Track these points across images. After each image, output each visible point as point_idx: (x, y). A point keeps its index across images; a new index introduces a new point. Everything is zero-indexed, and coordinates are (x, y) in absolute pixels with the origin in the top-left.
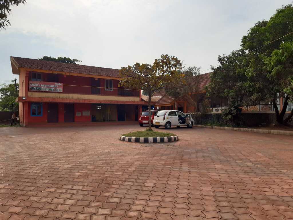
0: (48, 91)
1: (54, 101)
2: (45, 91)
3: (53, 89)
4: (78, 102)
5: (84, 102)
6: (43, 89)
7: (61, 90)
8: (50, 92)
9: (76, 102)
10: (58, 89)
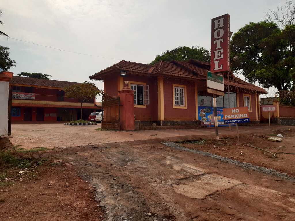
0: (24, 99)
1: (29, 106)
2: (22, 98)
3: (28, 97)
4: (46, 106)
5: (50, 107)
6: (21, 97)
7: (34, 98)
8: (26, 99)
9: (44, 106)
10: (32, 97)
